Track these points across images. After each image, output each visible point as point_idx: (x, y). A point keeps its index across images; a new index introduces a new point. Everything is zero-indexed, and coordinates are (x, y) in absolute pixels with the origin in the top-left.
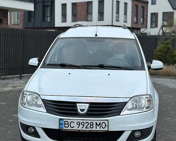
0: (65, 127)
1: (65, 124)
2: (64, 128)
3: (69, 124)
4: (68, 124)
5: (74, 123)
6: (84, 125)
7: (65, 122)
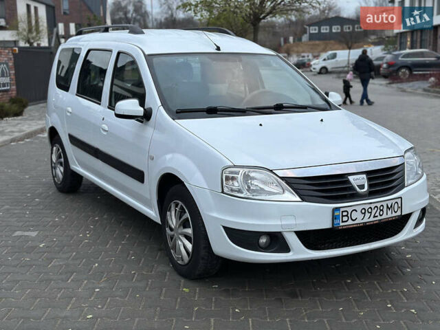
0: (343, 222)
1: (343, 216)
2: (342, 224)
3: (349, 215)
4: (347, 216)
5: (356, 211)
6: (371, 213)
7: (342, 212)
